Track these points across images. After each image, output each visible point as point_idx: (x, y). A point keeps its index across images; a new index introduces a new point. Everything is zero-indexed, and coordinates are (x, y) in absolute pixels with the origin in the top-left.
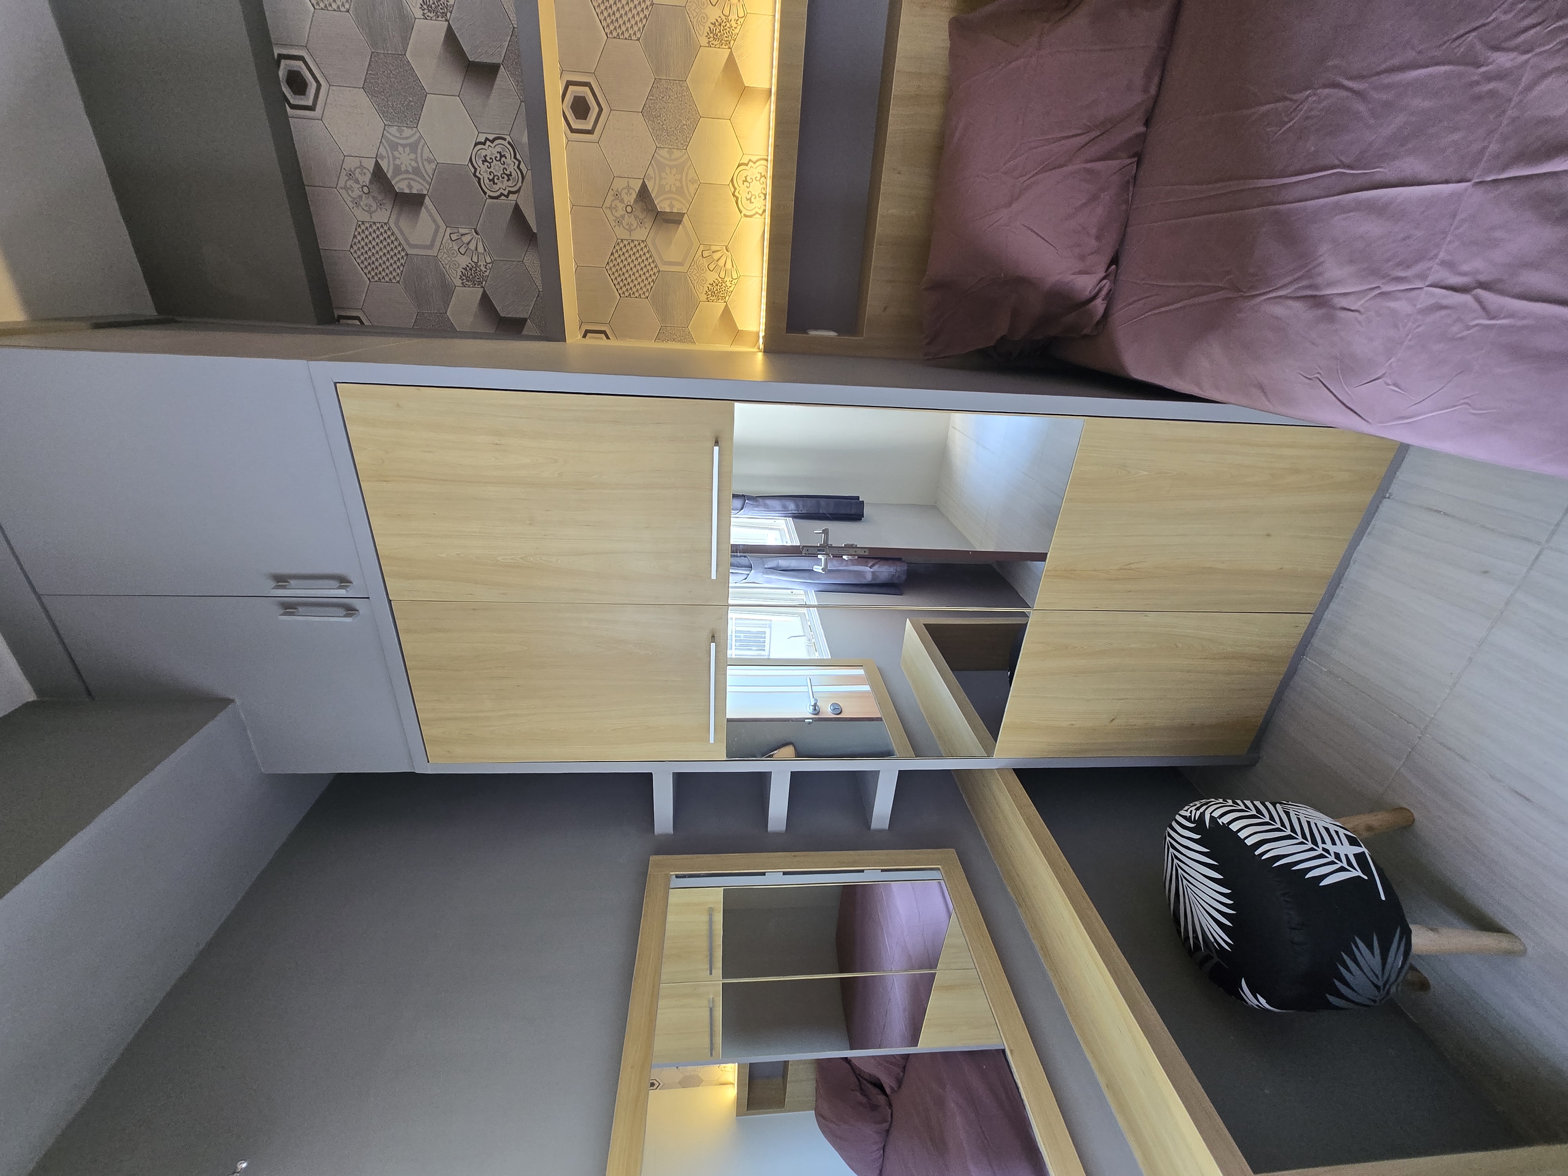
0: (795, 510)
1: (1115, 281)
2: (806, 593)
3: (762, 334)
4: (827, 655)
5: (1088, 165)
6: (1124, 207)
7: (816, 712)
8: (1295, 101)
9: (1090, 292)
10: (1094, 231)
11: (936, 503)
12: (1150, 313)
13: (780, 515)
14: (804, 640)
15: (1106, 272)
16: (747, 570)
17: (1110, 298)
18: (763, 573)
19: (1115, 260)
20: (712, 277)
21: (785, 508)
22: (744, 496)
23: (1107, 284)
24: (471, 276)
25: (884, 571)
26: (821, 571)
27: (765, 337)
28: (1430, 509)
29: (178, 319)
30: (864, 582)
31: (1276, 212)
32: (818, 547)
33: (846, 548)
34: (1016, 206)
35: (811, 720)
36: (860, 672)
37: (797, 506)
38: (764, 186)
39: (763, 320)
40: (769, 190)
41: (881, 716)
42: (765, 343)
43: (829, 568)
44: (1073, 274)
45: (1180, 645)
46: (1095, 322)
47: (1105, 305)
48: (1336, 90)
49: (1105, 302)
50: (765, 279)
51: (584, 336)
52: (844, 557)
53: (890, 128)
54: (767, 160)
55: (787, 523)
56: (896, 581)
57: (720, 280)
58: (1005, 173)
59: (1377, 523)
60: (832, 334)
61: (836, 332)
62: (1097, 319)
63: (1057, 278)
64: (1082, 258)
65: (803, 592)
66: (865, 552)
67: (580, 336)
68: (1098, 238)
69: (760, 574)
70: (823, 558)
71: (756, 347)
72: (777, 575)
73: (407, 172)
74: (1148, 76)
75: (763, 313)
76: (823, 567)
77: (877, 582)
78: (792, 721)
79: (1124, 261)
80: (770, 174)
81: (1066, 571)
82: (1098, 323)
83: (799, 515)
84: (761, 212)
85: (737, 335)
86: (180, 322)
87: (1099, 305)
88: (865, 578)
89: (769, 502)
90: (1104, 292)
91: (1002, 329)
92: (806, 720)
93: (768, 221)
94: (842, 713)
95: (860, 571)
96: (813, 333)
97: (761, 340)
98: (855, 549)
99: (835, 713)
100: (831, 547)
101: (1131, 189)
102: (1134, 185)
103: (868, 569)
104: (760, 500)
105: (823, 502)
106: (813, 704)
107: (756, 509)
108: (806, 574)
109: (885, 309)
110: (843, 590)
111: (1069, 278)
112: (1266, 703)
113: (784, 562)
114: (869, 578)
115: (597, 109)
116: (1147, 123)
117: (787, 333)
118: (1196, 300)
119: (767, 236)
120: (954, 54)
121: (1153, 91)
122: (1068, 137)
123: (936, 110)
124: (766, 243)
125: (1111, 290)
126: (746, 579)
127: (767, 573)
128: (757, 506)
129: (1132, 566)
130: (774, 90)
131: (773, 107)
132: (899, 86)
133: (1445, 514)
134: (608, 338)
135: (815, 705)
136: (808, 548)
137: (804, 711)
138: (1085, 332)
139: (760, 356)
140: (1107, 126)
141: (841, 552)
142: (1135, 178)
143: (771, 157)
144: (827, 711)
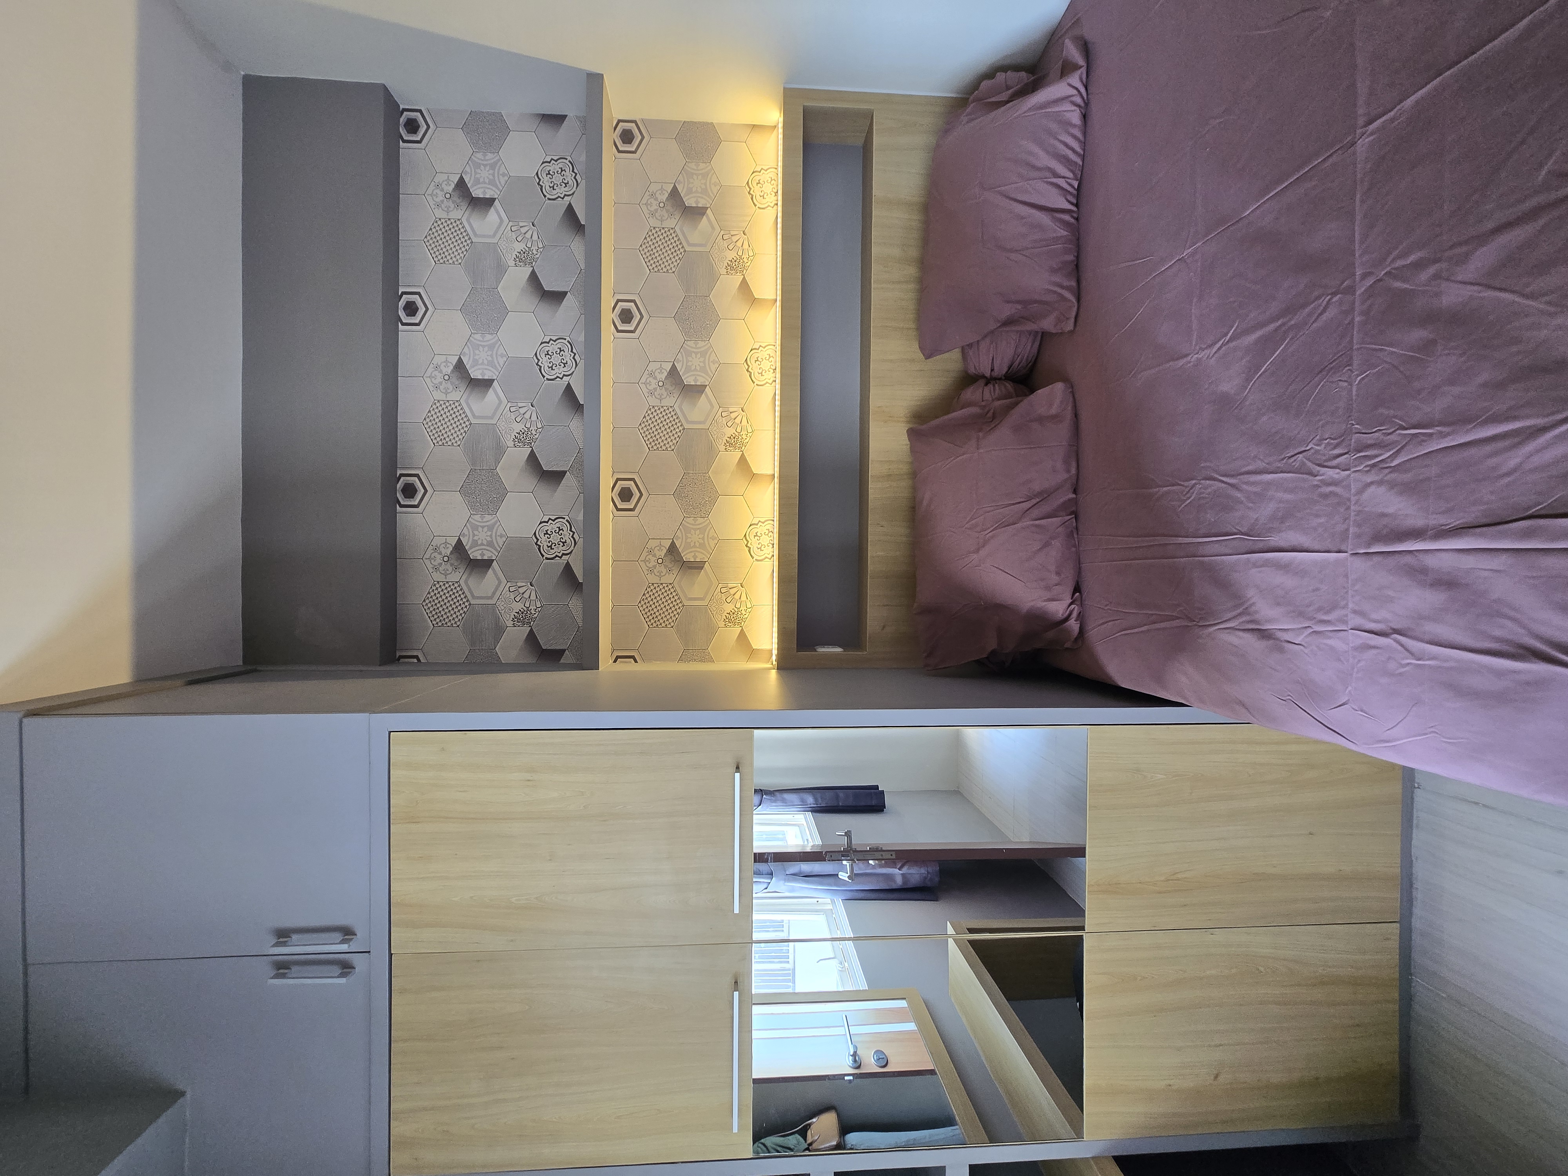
0: (814, 804)
1: (1082, 605)
2: (833, 902)
3: (775, 652)
4: (863, 985)
5: (1037, 522)
6: (1074, 549)
7: (857, 1065)
8: (1186, 487)
9: (1062, 615)
10: (1053, 568)
11: (958, 787)
12: (1119, 634)
13: (799, 809)
14: (835, 962)
15: (1072, 599)
16: (768, 878)
17: (1081, 617)
18: (785, 880)
19: (1077, 589)
20: (729, 608)
21: (803, 802)
22: (761, 790)
23: (1075, 608)
24: (522, 618)
25: (915, 874)
26: (847, 880)
27: (778, 655)
28: (1466, 800)
29: (259, 668)
30: (894, 887)
31: (1202, 563)
32: (841, 851)
33: (872, 851)
34: (983, 553)
35: (851, 1078)
36: (903, 1004)
37: (816, 799)
38: (772, 538)
39: (775, 640)
40: (776, 542)
41: (933, 1068)
42: (778, 661)
43: (855, 872)
44: (1045, 601)
45: (1262, 969)
46: (1073, 640)
47: (1079, 625)
48: (1216, 482)
49: (1078, 622)
50: (776, 608)
51: (615, 661)
52: (871, 862)
53: (871, 497)
54: (773, 521)
55: (806, 818)
56: (929, 884)
57: (736, 609)
58: (970, 529)
59: (1420, 815)
60: (839, 650)
61: (840, 646)
62: (1075, 637)
63: (1032, 604)
64: (1048, 588)
65: (829, 901)
66: (892, 855)
67: (611, 662)
68: (1058, 574)
69: (782, 882)
70: (848, 864)
71: (770, 663)
72: (800, 883)
73: (482, 544)
74: (1066, 462)
75: (775, 635)
76: (849, 874)
77: (910, 886)
78: (829, 1079)
79: (1084, 588)
80: (776, 530)
81: (1110, 885)
82: (1076, 639)
83: (819, 809)
84: (770, 556)
85: (752, 653)
86: (261, 671)
87: (1073, 625)
88: (894, 881)
89: (786, 796)
90: (1075, 614)
91: (992, 644)
92: (846, 1078)
93: (776, 563)
94: (887, 1067)
95: (889, 874)
96: (822, 650)
97: (774, 658)
98: (881, 853)
99: (880, 1065)
100: (856, 851)
101: (1075, 536)
102: (1078, 534)
103: (896, 871)
104: (777, 794)
105: (841, 794)
106: (852, 1053)
107: (774, 804)
108: (831, 880)
109: (884, 627)
110: (872, 898)
111: (1040, 604)
112: (1394, 1042)
113: (807, 867)
114: (899, 881)
115: (638, 495)
116: (1075, 491)
117: (797, 652)
118: (1157, 626)
119: (776, 574)
120: (913, 450)
121: (1073, 471)
122: (1014, 504)
123: (905, 483)
124: (776, 580)
125: (1080, 612)
126: (766, 888)
127: (789, 881)
128: (775, 801)
129: (1179, 876)
130: (777, 475)
131: (777, 486)
132: (874, 469)
133: (1484, 805)
134: (636, 661)
135: (855, 1055)
136: (831, 854)
137: (842, 1066)
138: (1066, 646)
139: (773, 673)
140: (1044, 495)
141: (867, 857)
142: (1077, 528)
143: (776, 519)
144: (871, 1065)
